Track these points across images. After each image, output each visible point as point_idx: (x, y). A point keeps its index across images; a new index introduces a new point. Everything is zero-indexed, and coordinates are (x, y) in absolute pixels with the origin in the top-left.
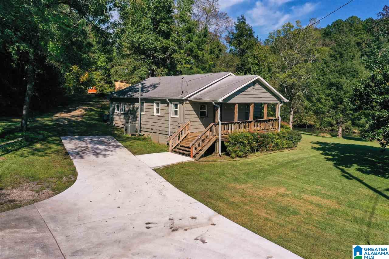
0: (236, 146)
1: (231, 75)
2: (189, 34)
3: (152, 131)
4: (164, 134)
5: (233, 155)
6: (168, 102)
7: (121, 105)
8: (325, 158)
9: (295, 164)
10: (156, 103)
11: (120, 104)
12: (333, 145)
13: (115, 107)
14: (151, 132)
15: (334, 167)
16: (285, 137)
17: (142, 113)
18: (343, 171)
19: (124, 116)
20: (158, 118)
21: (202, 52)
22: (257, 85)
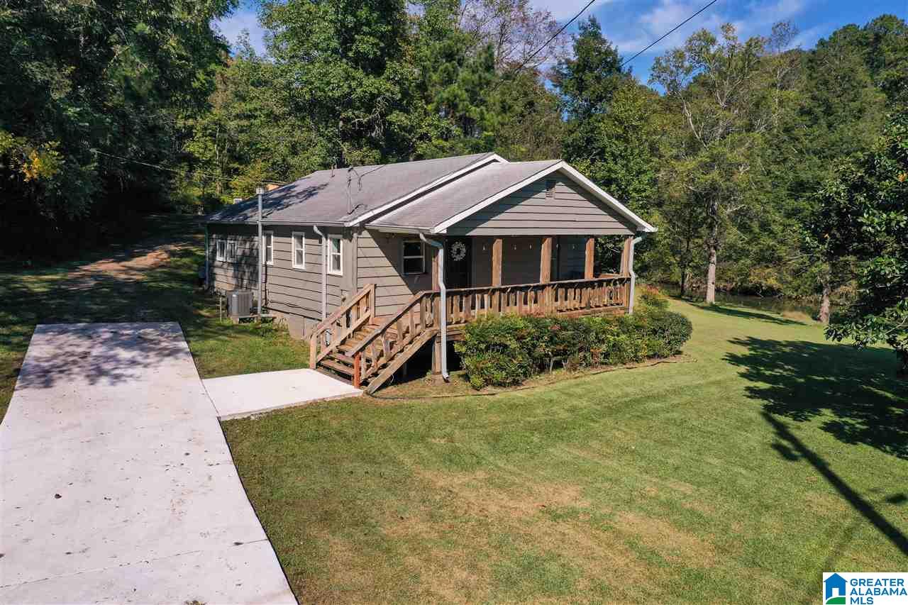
0: (486, 356)
1: (495, 161)
2: (448, 64)
3: (290, 310)
4: (314, 319)
5: (477, 380)
6: (319, 235)
7: (228, 241)
8: (748, 389)
9: (652, 405)
10: (295, 236)
11: (226, 240)
12: (787, 350)
13: (216, 245)
14: (288, 313)
15: (760, 419)
16: (642, 327)
17: (268, 263)
18: (782, 430)
19: (235, 270)
20: (302, 276)
21: (478, 110)
22: (560, 187)
